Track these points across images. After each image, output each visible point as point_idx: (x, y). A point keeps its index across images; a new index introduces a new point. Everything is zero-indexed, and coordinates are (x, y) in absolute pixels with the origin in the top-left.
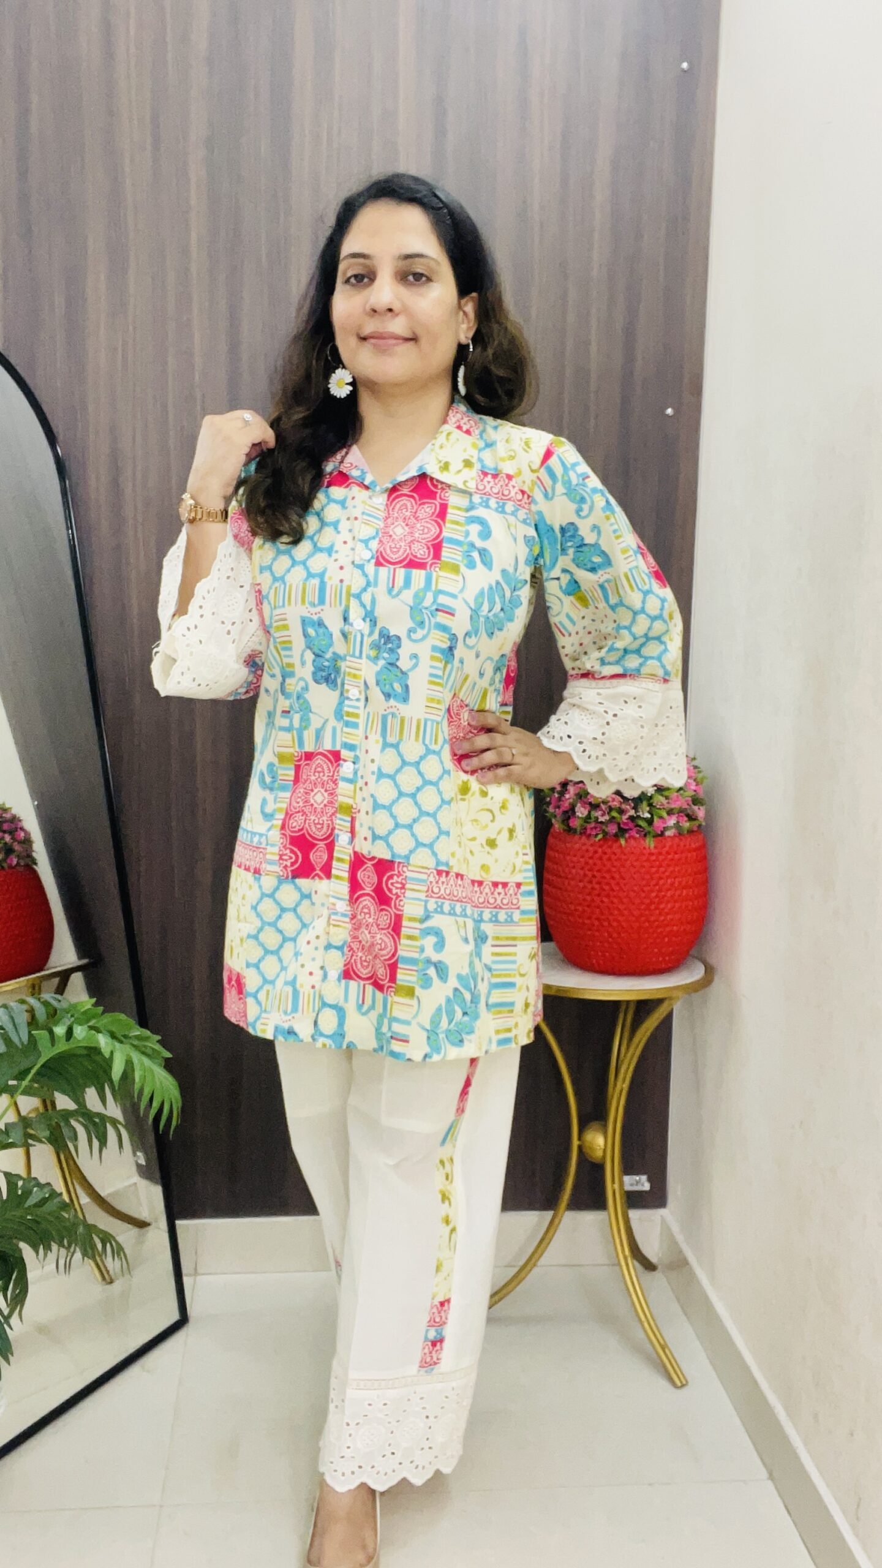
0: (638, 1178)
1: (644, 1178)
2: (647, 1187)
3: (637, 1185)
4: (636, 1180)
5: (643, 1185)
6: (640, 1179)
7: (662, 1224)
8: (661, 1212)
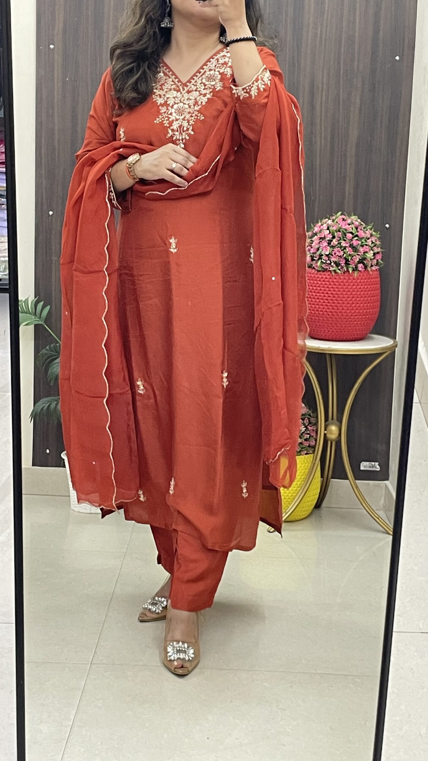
0: (373, 463)
1: (377, 464)
2: (378, 468)
3: (373, 467)
4: (372, 464)
5: (376, 468)
6: (375, 464)
7: (385, 487)
8: (386, 482)
